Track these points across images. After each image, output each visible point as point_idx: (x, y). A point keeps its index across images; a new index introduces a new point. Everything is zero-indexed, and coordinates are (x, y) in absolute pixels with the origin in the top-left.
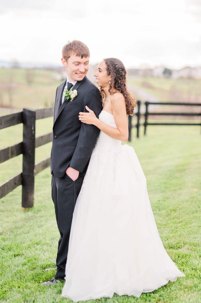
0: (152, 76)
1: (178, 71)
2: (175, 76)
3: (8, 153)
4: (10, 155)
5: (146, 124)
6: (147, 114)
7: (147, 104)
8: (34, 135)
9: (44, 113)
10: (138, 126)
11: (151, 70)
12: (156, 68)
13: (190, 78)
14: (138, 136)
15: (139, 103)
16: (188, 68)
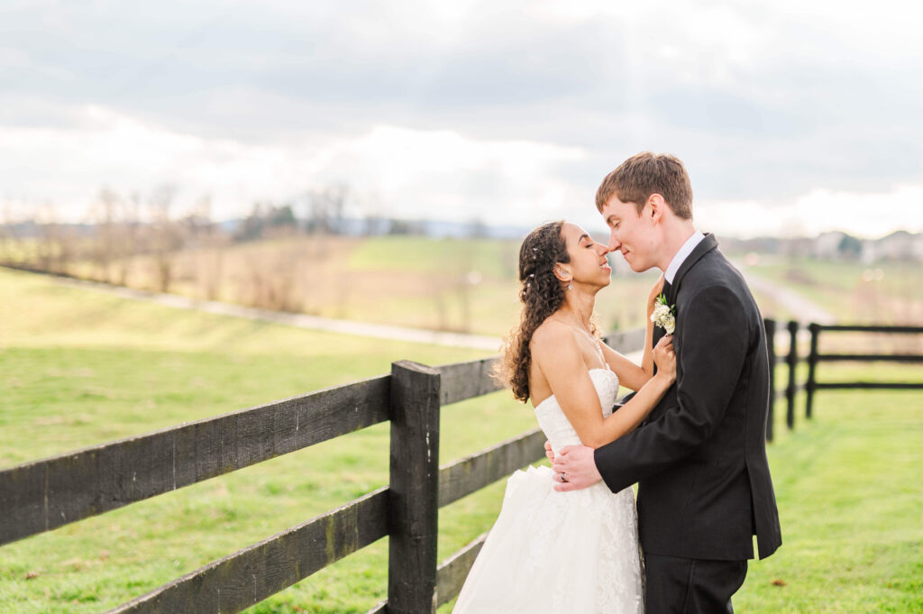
0: (813, 257)
1: (878, 242)
2: (869, 254)
3: (323, 539)
4: (330, 548)
5: (812, 386)
6: (814, 359)
7: (815, 329)
8: (433, 465)
9: (481, 375)
10: (790, 393)
11: (808, 242)
12: (823, 234)
13: (907, 259)
14: (790, 420)
15: (793, 327)
16: (901, 234)
